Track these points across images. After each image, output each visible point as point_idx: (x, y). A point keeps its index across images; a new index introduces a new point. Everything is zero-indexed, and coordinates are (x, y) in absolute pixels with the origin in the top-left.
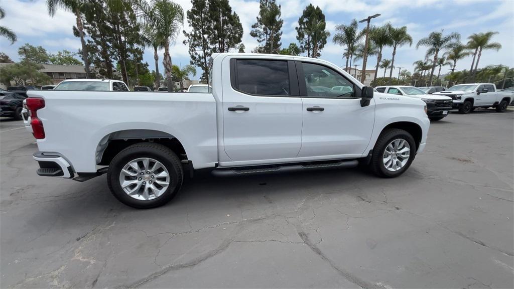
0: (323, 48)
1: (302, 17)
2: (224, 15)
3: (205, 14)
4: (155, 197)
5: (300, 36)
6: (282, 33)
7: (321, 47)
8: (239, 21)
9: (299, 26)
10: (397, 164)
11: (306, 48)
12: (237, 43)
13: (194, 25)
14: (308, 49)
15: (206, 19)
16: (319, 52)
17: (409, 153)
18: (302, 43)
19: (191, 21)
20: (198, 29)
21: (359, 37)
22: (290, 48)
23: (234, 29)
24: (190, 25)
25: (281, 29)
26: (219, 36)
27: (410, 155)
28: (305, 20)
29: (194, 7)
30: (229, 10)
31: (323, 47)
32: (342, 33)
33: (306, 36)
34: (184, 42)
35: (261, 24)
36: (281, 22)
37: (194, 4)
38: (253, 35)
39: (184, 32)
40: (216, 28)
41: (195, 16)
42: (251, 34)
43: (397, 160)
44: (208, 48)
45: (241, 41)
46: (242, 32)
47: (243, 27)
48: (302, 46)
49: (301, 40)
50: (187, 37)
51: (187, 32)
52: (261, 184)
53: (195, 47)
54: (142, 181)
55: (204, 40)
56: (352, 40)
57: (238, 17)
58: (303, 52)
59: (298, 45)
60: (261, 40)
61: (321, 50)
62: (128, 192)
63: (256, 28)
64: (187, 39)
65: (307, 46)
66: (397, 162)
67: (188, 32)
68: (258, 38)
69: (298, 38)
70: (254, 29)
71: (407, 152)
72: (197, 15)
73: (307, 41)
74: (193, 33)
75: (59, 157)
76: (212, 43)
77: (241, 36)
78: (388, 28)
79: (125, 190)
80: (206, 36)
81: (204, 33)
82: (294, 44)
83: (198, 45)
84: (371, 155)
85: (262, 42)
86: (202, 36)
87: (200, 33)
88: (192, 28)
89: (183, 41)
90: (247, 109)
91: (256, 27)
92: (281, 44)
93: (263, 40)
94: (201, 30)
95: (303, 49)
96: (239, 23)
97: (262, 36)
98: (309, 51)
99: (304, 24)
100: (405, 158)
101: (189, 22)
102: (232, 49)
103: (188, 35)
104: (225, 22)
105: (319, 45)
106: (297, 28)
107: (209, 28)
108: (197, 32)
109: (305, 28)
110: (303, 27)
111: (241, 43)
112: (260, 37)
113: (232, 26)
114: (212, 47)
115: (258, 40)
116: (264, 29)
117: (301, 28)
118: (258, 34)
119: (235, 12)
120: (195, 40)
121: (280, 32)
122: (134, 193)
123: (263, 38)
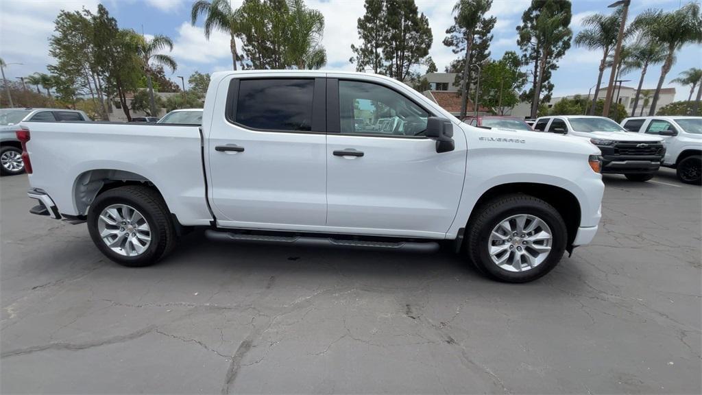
0: (563, 57)
1: (530, 9)
2: (407, 18)
3: (381, 20)
4: (136, 254)
5: (524, 39)
6: (492, 37)
7: (560, 54)
8: (428, 25)
9: (522, 24)
10: (524, 259)
11: (532, 58)
12: (423, 57)
13: (365, 37)
14: (536, 58)
15: (381, 26)
16: (554, 62)
17: (551, 242)
18: (526, 50)
19: (362, 31)
20: (370, 42)
21: (630, 32)
22: (504, 58)
23: (420, 37)
24: (360, 37)
25: (492, 30)
26: (397, 49)
27: (553, 246)
28: (535, 13)
29: (368, 13)
30: (415, 11)
31: (564, 53)
32: (594, 28)
33: (534, 40)
34: (351, 60)
35: (461, 27)
36: (492, 21)
37: (367, 8)
38: (447, 43)
39: (353, 46)
40: (394, 38)
41: (368, 24)
42: (444, 42)
43: (524, 252)
44: (381, 66)
45: (428, 54)
46: (431, 40)
47: (433, 33)
48: (525, 56)
49: (526, 45)
50: (356, 53)
51: (355, 46)
52: (291, 259)
53: (365, 65)
54: (125, 232)
55: (377, 56)
56: (613, 38)
57: (427, 20)
58: (527, 63)
59: (519, 53)
60: (459, 49)
61: (559, 59)
62: (108, 242)
63: (452, 34)
64: (355, 55)
65: (535, 54)
66: (523, 257)
67: (357, 46)
68: (454, 48)
69: (519, 43)
70: (449, 35)
71: (548, 240)
72: (370, 23)
73: (536, 47)
74: (363, 47)
75: (44, 194)
76: (387, 59)
77: (429, 46)
78: (690, 12)
79: (105, 240)
80: (380, 50)
81: (377, 46)
82: (511, 53)
83: (368, 63)
84: (462, 237)
85: (460, 53)
86: (374, 51)
87: (372, 46)
88: (362, 41)
89: (349, 59)
90: (241, 150)
91: (452, 32)
92: (489, 54)
93: (461, 50)
94: (374, 42)
95: (526, 60)
96: (427, 28)
97: (460, 44)
98: (536, 63)
99: (531, 20)
100: (543, 251)
101: (360, 33)
102: (415, 65)
103: (357, 50)
104: (407, 29)
105: (556, 51)
106: (518, 28)
107: (385, 38)
108: (369, 45)
109: (532, 27)
110: (529, 25)
111: (427, 56)
112: (457, 45)
113: (417, 32)
114: (387, 64)
115: (454, 51)
116: (465, 34)
117: (526, 26)
118: (455, 42)
119: (422, 14)
120: (365, 56)
121: (489, 35)
122: (115, 245)
123: (462, 47)
